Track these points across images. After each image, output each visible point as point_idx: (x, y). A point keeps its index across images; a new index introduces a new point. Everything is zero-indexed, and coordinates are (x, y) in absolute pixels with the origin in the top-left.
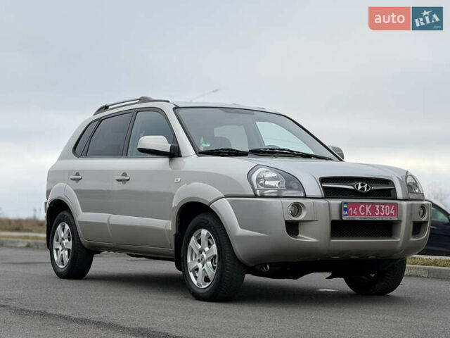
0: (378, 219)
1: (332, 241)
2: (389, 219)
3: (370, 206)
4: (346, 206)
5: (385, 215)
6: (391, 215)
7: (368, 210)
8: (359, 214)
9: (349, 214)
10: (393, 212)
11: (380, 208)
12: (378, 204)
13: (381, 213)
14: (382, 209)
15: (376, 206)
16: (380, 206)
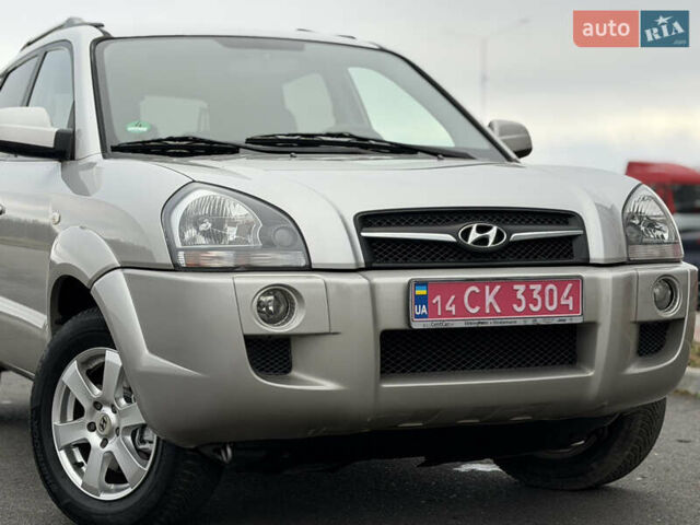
0: (520, 322)
1: (385, 386)
2: (555, 321)
3: (498, 287)
4: (422, 292)
5: (544, 310)
6: (562, 308)
7: (489, 299)
8: (462, 311)
9: (432, 313)
10: (570, 302)
11: (528, 293)
12: (527, 281)
13: (531, 306)
14: (535, 296)
15: (516, 287)
16: (528, 287)
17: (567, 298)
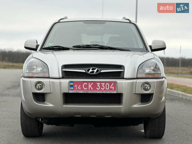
0: (98, 92)
2: (108, 92)
3: (92, 84)
5: (105, 89)
6: (110, 89)
7: (90, 86)
8: (82, 89)
9: (74, 89)
12: (101, 82)
13: (102, 88)
14: (103, 86)
15: (97, 84)
16: (101, 84)
17: (112, 87)
